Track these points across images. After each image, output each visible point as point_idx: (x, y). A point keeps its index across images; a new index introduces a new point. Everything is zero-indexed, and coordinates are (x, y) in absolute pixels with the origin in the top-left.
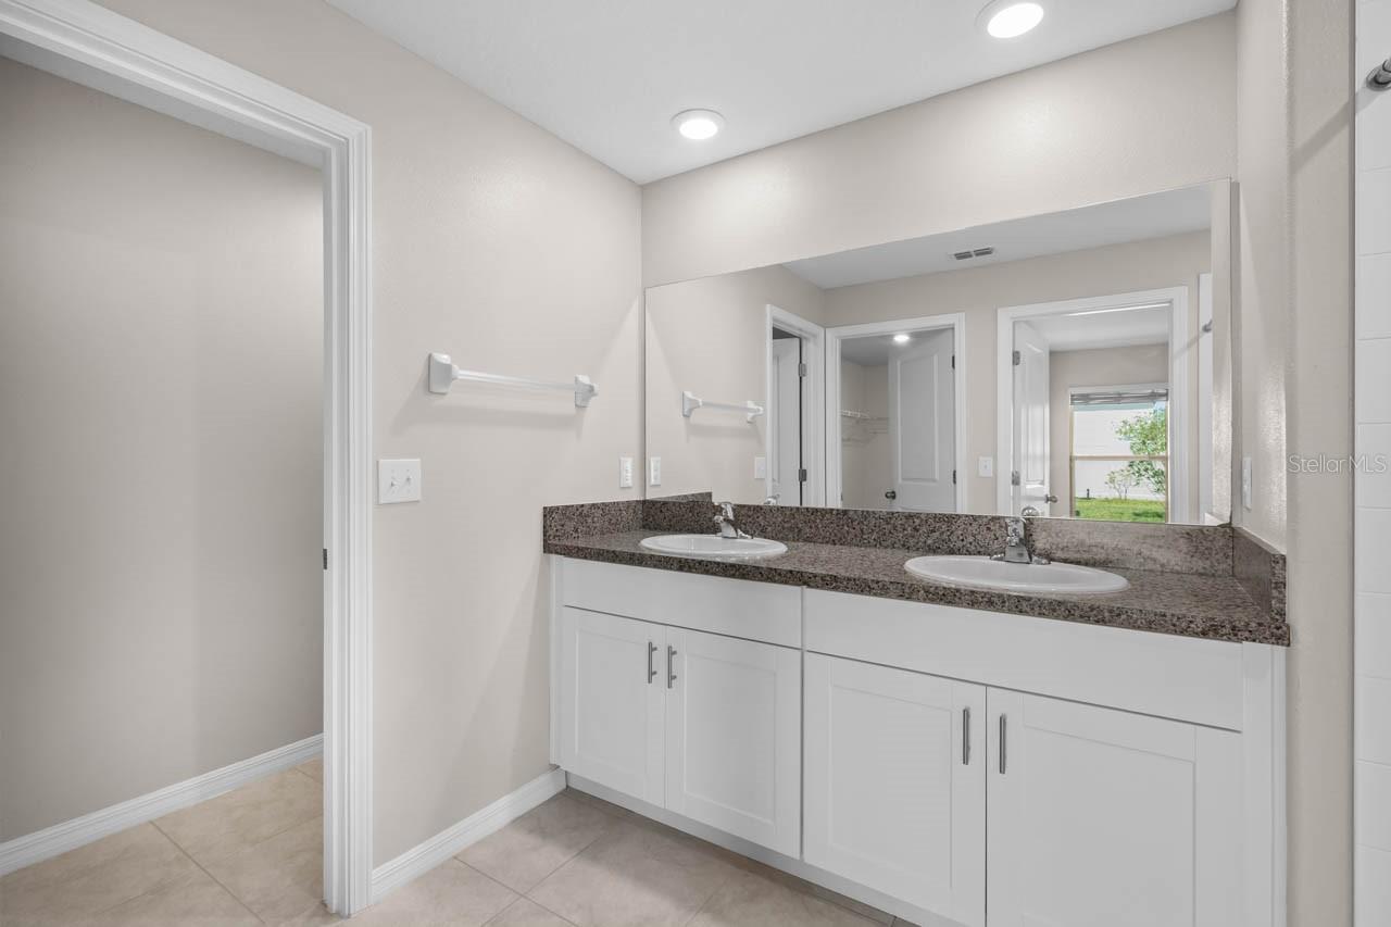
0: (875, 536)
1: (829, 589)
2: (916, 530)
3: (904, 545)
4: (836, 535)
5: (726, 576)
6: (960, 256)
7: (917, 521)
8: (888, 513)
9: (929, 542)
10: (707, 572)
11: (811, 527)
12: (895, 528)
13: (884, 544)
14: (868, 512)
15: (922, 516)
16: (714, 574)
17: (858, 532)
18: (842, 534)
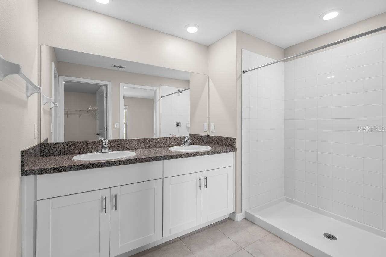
0: (148, 145)
1: (172, 159)
2: (158, 142)
3: (156, 147)
4: (136, 147)
5: (139, 163)
6: (115, 66)
7: (159, 140)
8: (151, 139)
9: (162, 145)
10: (132, 163)
11: (128, 145)
12: (153, 142)
13: (151, 147)
14: (146, 139)
15: (160, 139)
16: (135, 163)
17: (143, 145)
18: (139, 146)
